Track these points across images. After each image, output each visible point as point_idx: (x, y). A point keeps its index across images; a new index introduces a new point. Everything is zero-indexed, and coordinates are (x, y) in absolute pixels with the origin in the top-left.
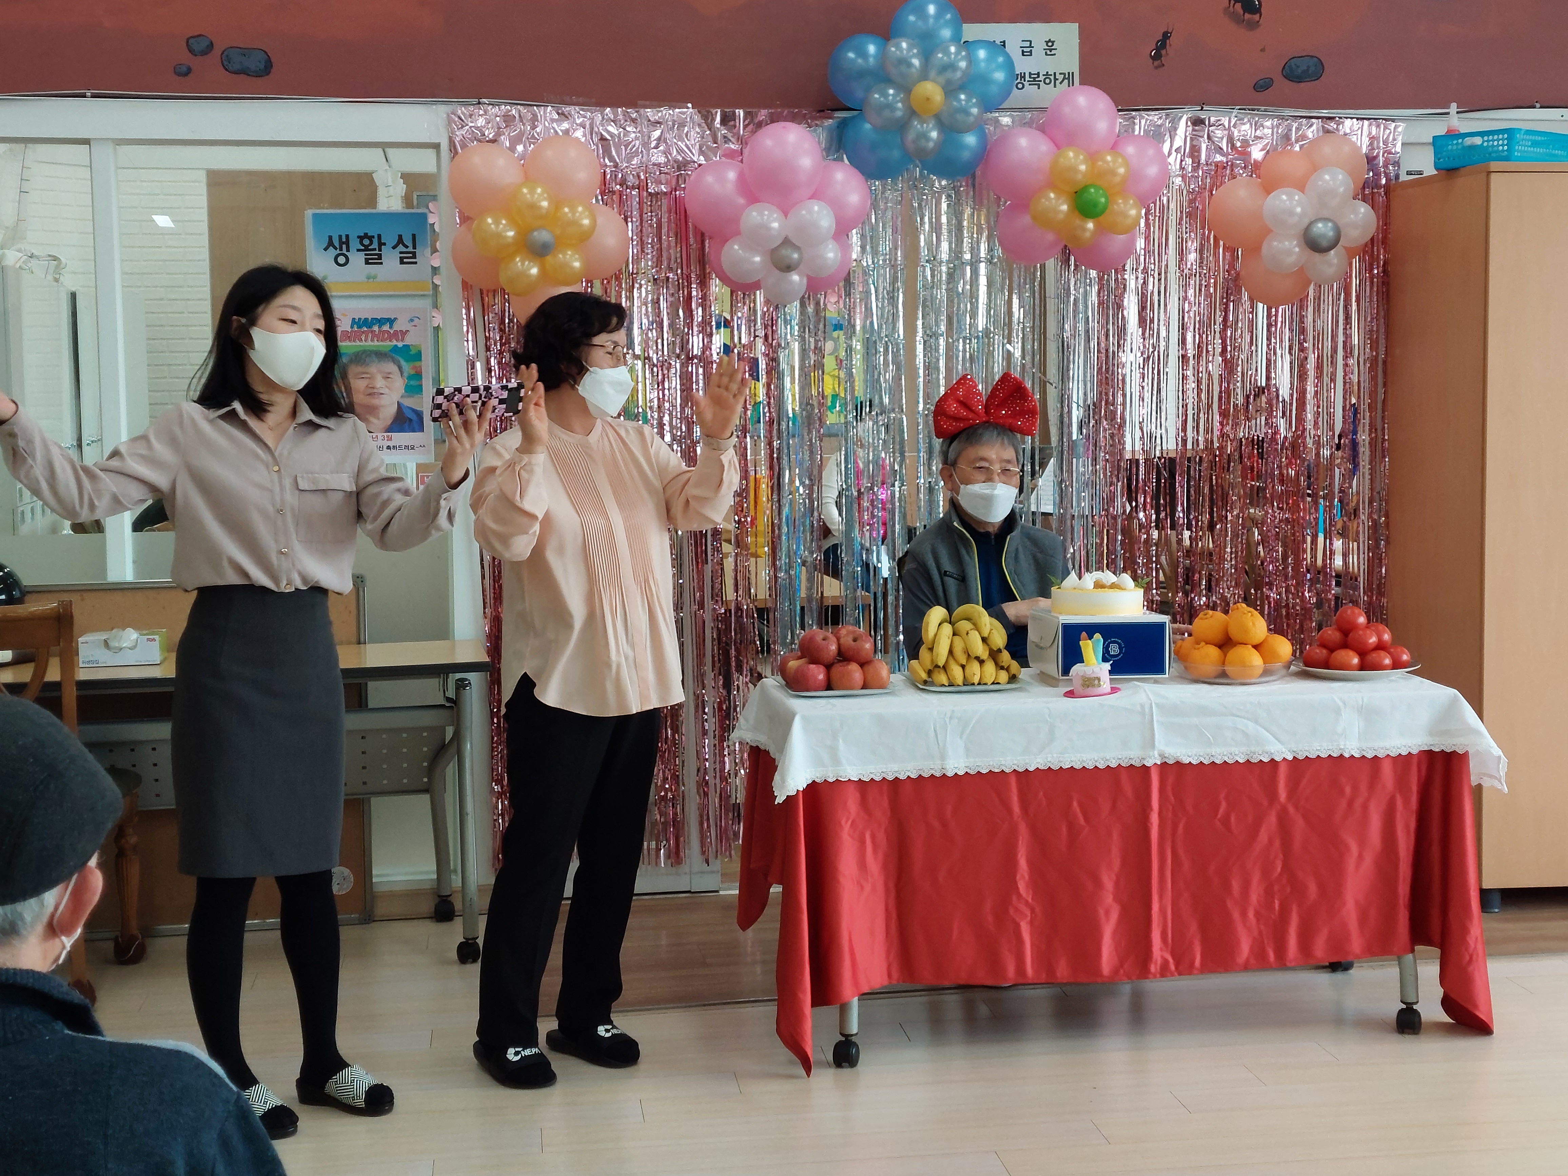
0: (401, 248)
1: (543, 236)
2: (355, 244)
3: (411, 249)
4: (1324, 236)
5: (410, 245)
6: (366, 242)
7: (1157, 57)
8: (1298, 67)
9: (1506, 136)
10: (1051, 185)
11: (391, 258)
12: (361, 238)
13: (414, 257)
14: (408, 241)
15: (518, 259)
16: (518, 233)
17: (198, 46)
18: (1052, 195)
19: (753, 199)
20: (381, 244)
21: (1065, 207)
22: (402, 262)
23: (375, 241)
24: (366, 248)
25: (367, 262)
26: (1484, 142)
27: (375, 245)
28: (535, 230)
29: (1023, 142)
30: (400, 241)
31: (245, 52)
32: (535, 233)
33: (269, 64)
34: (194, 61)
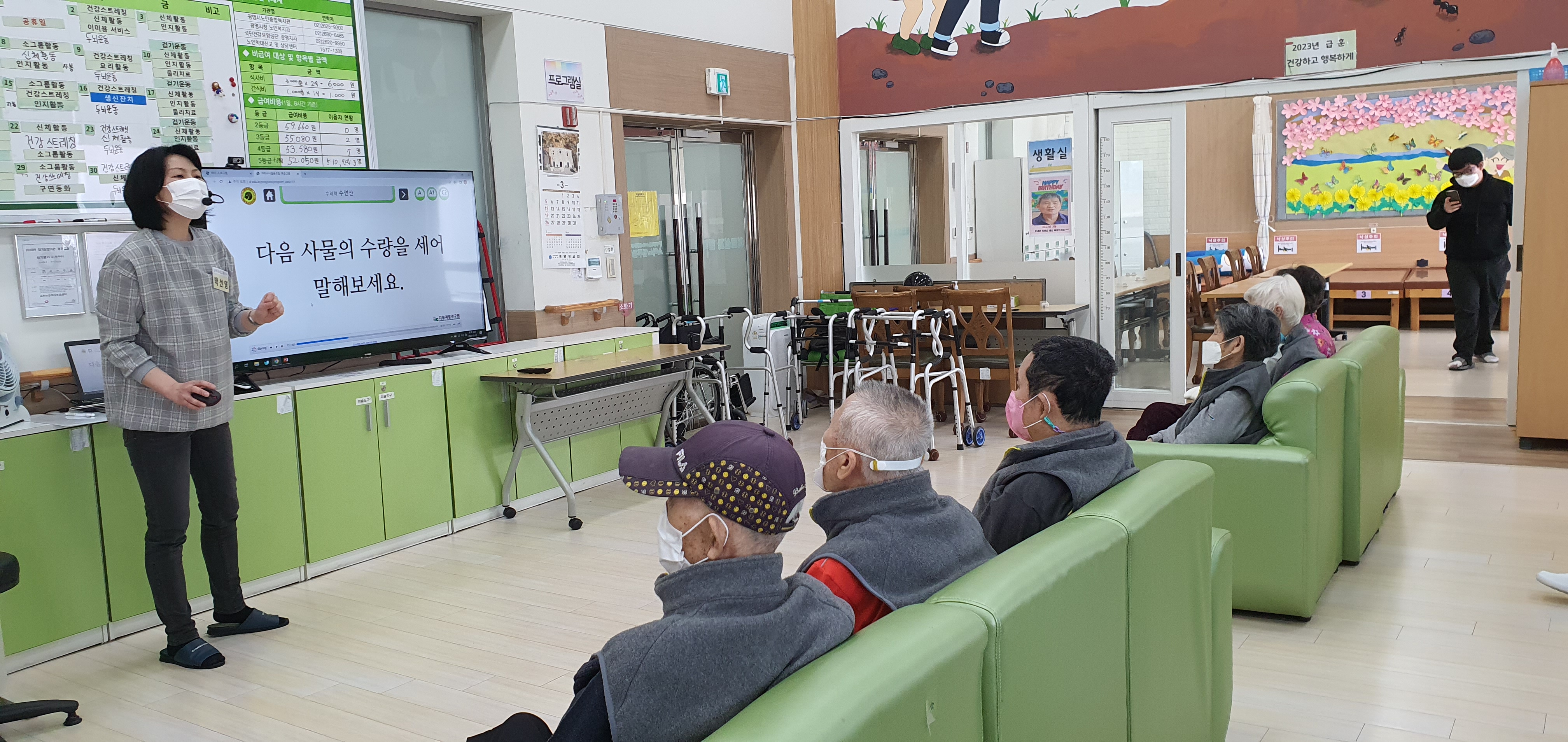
0: (1061, 153)
2: (1044, 153)
3: (1064, 153)
5: (1064, 151)
6: (1048, 151)
7: (1399, 40)
11: (1057, 156)
12: (1046, 150)
13: (1066, 156)
17: (989, 84)
20: (1053, 152)
22: (1061, 158)
23: (1051, 151)
24: (1048, 154)
25: (1048, 159)
27: (1051, 152)
30: (1061, 150)
31: (1005, 84)
33: (1013, 88)
34: (987, 90)
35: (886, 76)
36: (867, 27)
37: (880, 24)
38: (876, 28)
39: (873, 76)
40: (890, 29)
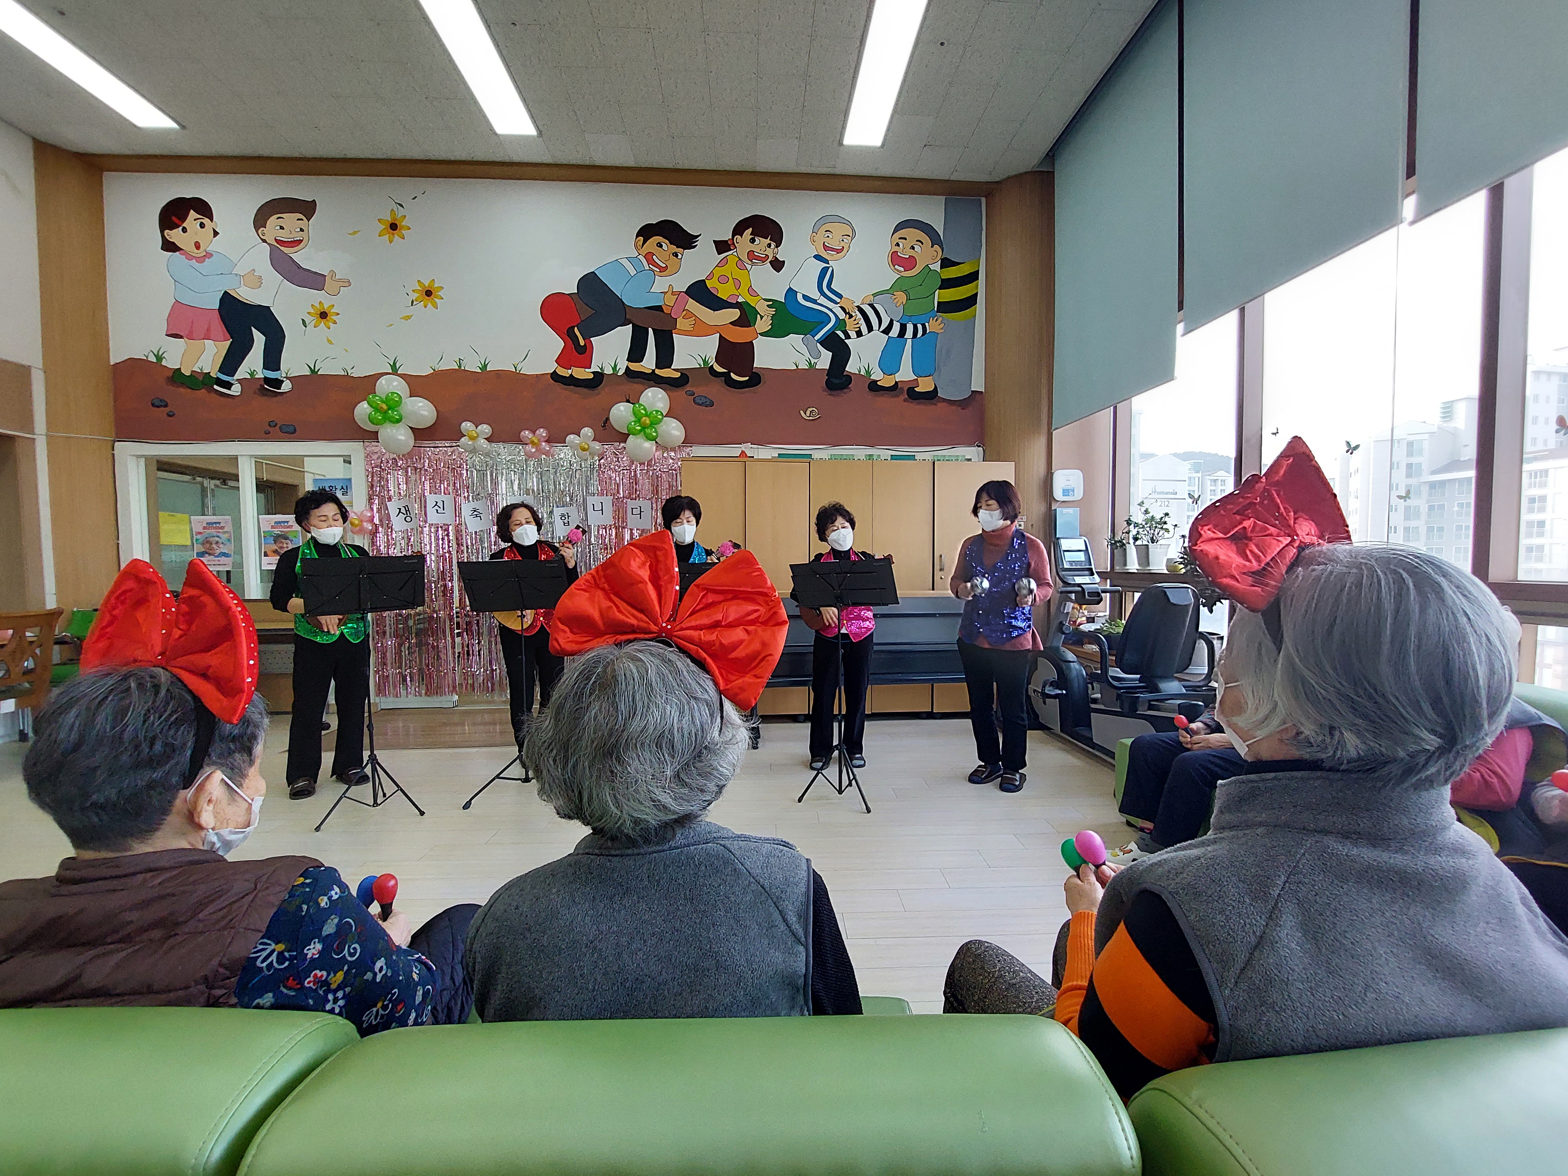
7: (604, 426)
14: (345, 488)
17: (272, 424)
20: (336, 489)
30: (342, 488)
31: (287, 426)
33: (295, 430)
34: (271, 429)
35: (166, 406)
36: (145, 358)
37: (159, 358)
38: (155, 360)
39: (153, 405)
40: (171, 362)
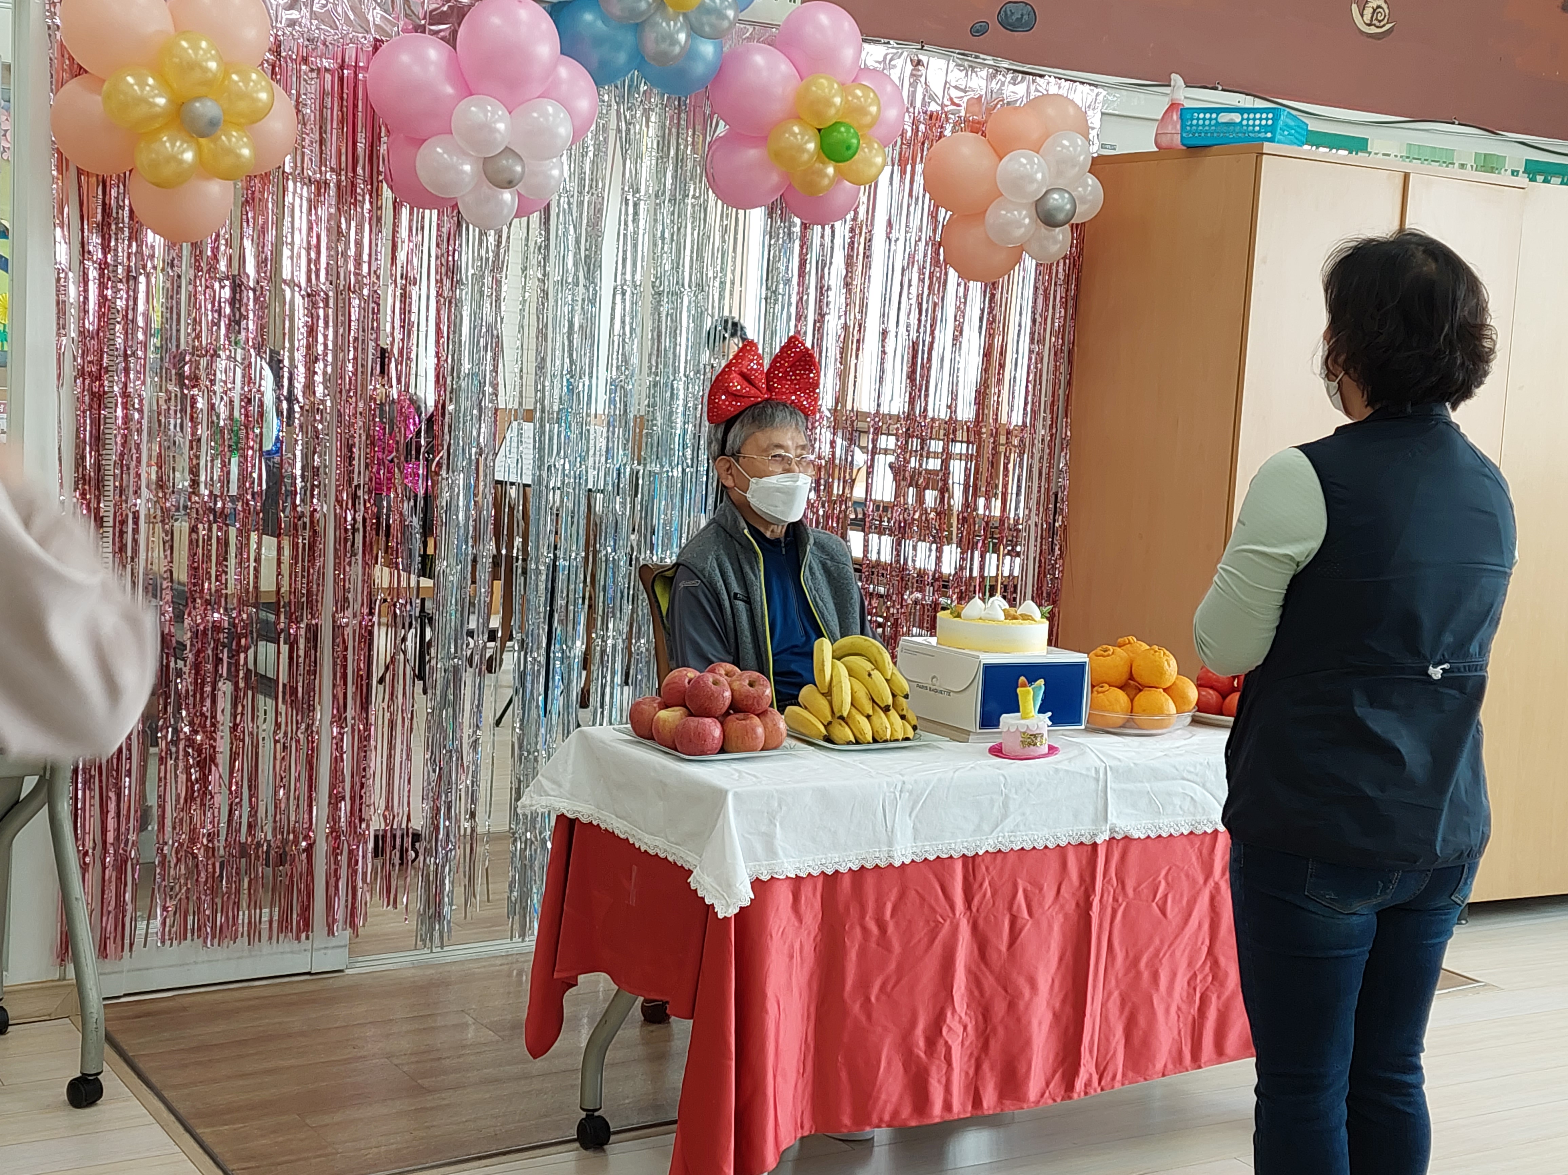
1: (207, 108)
4: (1060, 209)
8: (1012, 13)
9: (1270, 116)
10: (797, 118)
15: (165, 139)
16: (170, 101)
18: (796, 129)
19: (467, 90)
21: (811, 146)
26: (1243, 119)
28: (198, 98)
29: (759, 60)
32: (197, 105)
